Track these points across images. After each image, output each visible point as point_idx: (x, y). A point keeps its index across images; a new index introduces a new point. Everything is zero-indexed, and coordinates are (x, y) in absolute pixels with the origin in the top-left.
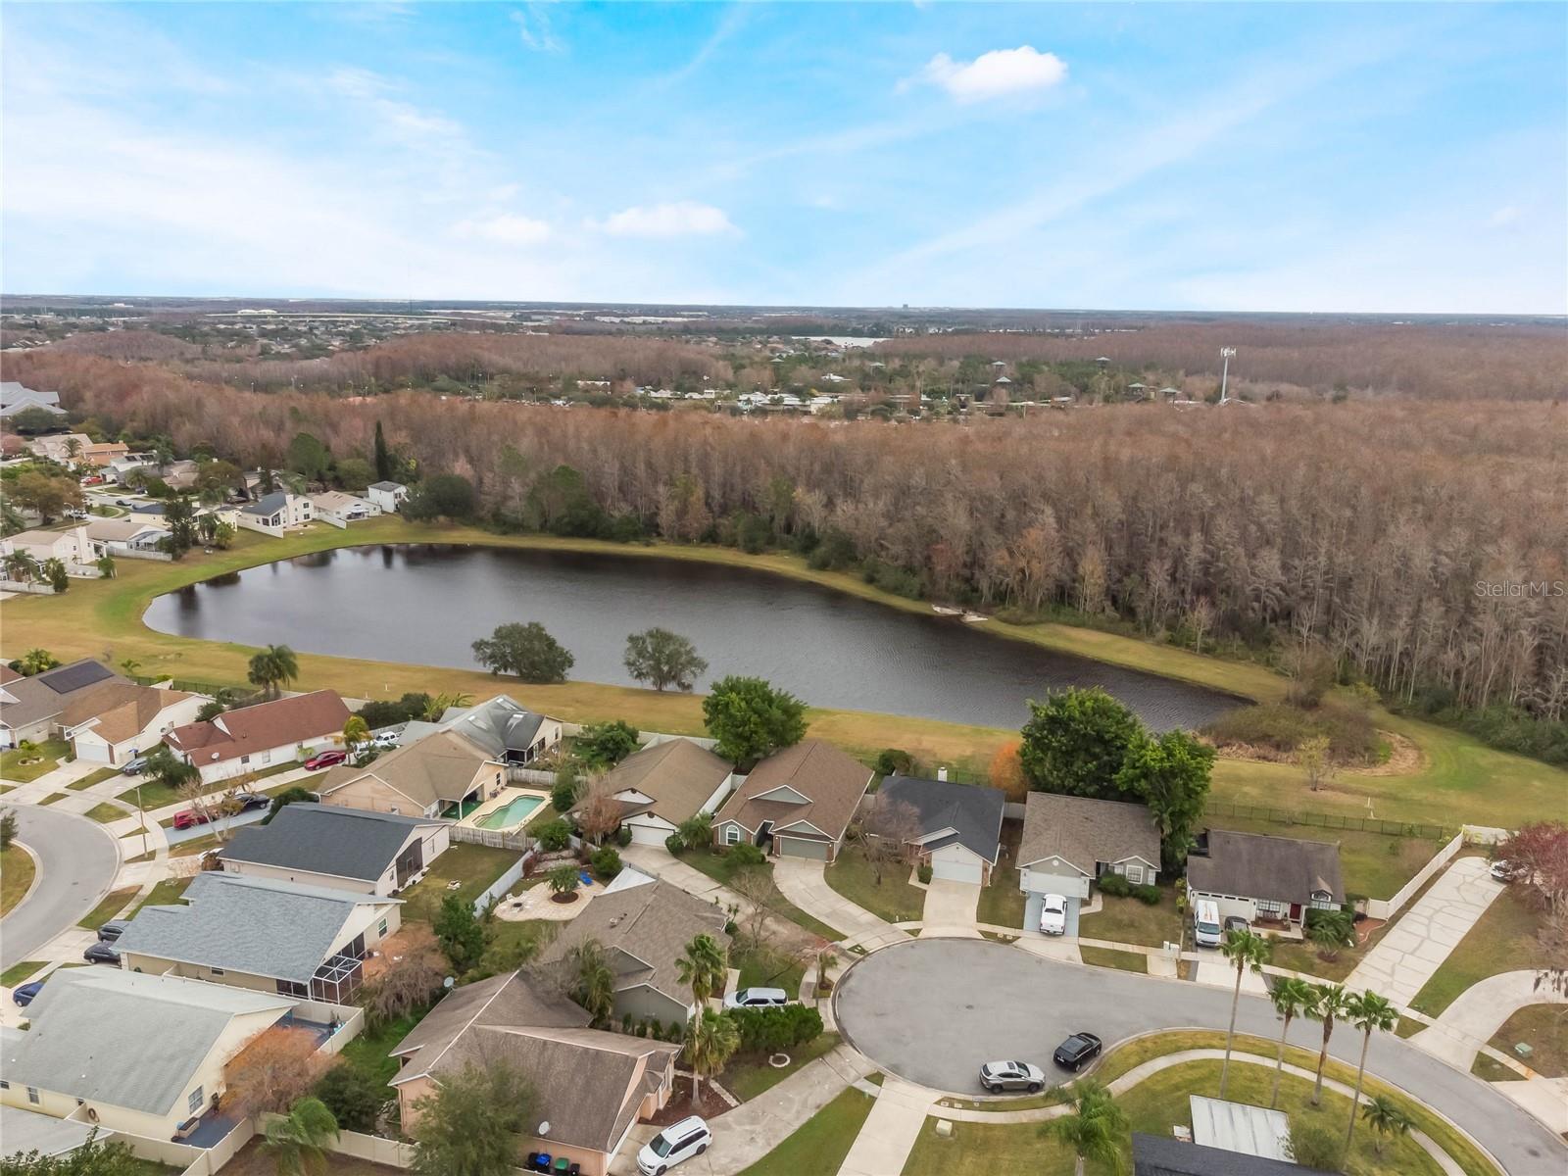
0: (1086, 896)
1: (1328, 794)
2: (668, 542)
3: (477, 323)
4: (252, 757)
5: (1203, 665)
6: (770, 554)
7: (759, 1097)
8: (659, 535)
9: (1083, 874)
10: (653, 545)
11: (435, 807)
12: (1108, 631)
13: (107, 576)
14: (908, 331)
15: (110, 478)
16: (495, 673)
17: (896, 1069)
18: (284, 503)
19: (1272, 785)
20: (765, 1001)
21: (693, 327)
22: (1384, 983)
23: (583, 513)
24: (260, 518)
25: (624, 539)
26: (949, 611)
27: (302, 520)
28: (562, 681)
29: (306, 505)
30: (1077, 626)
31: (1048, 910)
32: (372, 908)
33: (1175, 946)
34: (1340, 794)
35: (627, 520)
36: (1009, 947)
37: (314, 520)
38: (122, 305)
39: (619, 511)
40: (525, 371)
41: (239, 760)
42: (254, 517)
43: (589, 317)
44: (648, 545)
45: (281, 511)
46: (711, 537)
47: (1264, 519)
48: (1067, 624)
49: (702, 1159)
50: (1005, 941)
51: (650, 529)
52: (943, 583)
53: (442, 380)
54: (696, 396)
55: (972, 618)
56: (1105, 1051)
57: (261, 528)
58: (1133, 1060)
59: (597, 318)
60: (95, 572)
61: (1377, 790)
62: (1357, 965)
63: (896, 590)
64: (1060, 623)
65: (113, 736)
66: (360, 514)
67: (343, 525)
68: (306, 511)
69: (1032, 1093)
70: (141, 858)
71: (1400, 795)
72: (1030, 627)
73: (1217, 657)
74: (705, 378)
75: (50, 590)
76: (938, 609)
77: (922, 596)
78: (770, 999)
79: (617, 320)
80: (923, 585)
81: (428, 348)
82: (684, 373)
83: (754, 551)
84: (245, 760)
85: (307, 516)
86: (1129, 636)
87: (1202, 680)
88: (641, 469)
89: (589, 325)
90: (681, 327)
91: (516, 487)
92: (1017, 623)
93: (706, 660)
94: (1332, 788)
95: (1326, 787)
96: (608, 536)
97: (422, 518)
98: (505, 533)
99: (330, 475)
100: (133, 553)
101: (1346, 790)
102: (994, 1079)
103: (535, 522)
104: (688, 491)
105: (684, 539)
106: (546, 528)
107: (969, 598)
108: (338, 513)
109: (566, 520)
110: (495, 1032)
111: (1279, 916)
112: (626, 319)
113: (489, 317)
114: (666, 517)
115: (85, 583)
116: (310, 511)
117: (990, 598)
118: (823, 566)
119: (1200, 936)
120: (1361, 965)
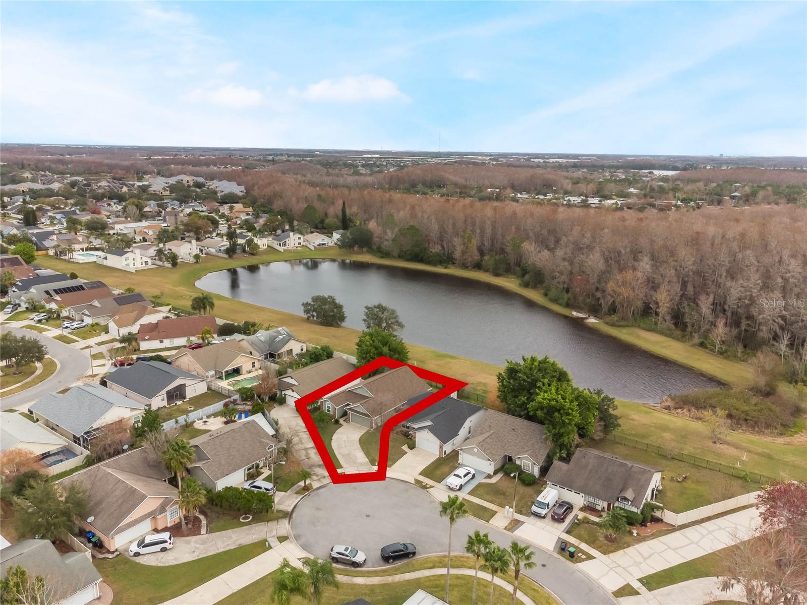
0: (492, 473)
1: (723, 447)
2: (456, 267)
3: (466, 162)
4: (165, 341)
5: (712, 361)
6: (505, 277)
7: (218, 533)
8: (453, 263)
9: (489, 460)
10: (449, 268)
11: (212, 373)
12: (666, 335)
13: (197, 262)
14: (708, 167)
15: (238, 222)
16: (308, 319)
17: (297, 537)
18: (289, 236)
19: (684, 436)
20: (260, 488)
21: (579, 164)
22: (635, 562)
23: (417, 249)
24: (278, 242)
25: (434, 264)
26: (580, 315)
27: (297, 245)
28: (338, 326)
29: (299, 238)
30: (649, 330)
31: (455, 475)
32: (130, 409)
33: (511, 510)
34: (732, 448)
35: (437, 254)
36: (425, 491)
37: (303, 245)
38: (318, 153)
39: (436, 249)
40: (465, 184)
41: (158, 341)
42: (276, 242)
43: (528, 160)
44: (446, 268)
45: (287, 240)
46: (478, 266)
47: (788, 275)
48: (644, 329)
49: (162, 554)
50: (425, 487)
51: (448, 260)
52: (581, 299)
53: (420, 187)
54: (542, 197)
55: (592, 320)
56: (418, 557)
57: (278, 247)
58: (430, 565)
59: (532, 160)
60: (192, 260)
61: (760, 450)
62: (628, 546)
63: (555, 301)
64: (639, 327)
65: (120, 325)
66: (324, 244)
67: (312, 248)
68: (300, 241)
69: (354, 567)
70: (91, 376)
71: (776, 457)
72: (619, 328)
73: (727, 358)
74: (554, 188)
75: (170, 266)
76: (574, 313)
77: (568, 305)
78: (263, 487)
79: (541, 161)
80: (569, 299)
81: (418, 172)
82: (544, 185)
83: (497, 275)
84: (161, 342)
85: (299, 244)
86: (678, 340)
87: (704, 370)
88: (450, 229)
89: (527, 163)
90: (573, 164)
91: (390, 235)
92: (613, 325)
93: (404, 323)
94: (728, 444)
95: (724, 442)
96: (428, 262)
97: (346, 247)
98: (382, 257)
99: (320, 226)
100: (216, 254)
101: (736, 446)
102: (334, 555)
103: (395, 253)
104: (470, 241)
105: (464, 266)
106: (400, 257)
107: (595, 310)
108: (314, 243)
109: (409, 252)
110: (105, 471)
111: (599, 508)
112: (547, 161)
113: (479, 160)
114: (457, 254)
115: (185, 264)
116: (301, 241)
117: (607, 310)
118: (526, 285)
119: (534, 508)
120: (631, 548)
